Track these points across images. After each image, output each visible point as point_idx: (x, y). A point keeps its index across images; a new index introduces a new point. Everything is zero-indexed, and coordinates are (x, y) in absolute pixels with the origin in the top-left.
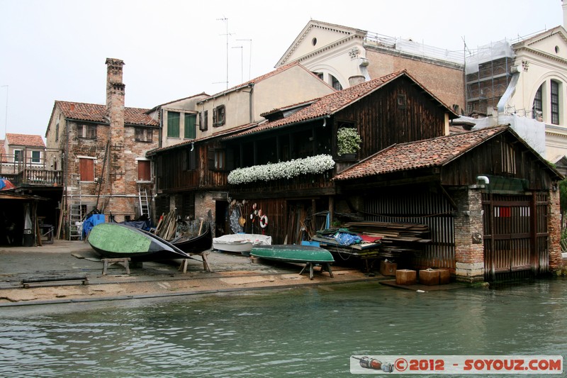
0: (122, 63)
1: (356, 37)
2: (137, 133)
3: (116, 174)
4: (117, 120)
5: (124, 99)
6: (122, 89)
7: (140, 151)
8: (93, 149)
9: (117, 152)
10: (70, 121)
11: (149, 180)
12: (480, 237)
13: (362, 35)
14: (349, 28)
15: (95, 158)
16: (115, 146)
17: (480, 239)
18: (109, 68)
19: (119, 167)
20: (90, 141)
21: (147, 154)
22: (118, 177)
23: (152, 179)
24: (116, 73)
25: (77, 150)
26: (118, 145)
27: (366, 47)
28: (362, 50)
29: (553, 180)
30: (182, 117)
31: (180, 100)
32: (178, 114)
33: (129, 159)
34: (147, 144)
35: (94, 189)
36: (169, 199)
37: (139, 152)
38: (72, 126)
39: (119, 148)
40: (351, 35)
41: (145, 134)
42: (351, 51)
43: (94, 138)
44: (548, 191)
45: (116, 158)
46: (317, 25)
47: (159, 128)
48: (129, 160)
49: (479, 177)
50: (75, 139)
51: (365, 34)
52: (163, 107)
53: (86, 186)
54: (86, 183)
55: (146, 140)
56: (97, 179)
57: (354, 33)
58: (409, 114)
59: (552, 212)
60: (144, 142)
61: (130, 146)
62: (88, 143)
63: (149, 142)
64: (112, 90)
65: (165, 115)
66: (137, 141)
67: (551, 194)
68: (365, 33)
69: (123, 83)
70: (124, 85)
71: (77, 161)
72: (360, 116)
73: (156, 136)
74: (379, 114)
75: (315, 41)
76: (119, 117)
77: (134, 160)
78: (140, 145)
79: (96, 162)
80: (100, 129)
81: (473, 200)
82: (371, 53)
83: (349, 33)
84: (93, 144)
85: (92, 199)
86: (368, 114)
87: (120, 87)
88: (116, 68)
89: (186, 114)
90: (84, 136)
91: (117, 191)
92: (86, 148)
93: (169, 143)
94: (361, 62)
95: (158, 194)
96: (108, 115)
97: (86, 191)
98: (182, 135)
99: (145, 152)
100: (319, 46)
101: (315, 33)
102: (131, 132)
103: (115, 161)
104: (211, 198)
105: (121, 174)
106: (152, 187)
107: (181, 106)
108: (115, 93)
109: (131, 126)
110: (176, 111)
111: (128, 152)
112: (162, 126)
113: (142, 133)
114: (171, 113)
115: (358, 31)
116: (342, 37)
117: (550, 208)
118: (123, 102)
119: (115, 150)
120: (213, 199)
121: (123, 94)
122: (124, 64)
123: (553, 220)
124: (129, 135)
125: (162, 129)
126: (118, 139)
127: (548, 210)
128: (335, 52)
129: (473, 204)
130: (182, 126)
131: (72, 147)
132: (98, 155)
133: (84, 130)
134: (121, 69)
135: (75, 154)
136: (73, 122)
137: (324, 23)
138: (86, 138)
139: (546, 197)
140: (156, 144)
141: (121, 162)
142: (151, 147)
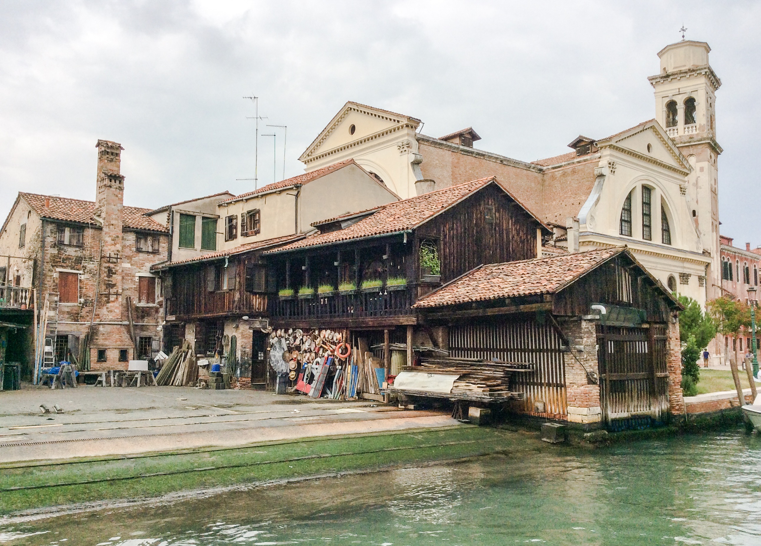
0: (120, 148)
1: (407, 126)
2: (138, 240)
3: (109, 294)
4: (113, 222)
5: (122, 195)
6: (120, 182)
7: (143, 265)
8: (79, 260)
9: (112, 265)
10: (47, 221)
11: (154, 302)
12: (595, 376)
13: (414, 124)
14: (398, 115)
15: (81, 272)
16: (110, 257)
17: (596, 379)
18: (102, 153)
19: (114, 285)
20: (74, 249)
21: (151, 269)
22: (112, 298)
23: (157, 301)
24: (111, 161)
25: (55, 262)
26: (113, 255)
27: (418, 140)
28: (415, 143)
29: (672, 310)
30: (199, 222)
31: (196, 200)
32: (194, 217)
33: (127, 275)
34: (152, 256)
35: (78, 314)
36: (184, 327)
37: (140, 266)
38: (50, 228)
39: (115, 260)
40: (401, 124)
41: (149, 242)
42: (400, 144)
43: (81, 246)
44: (665, 323)
45: (110, 272)
46: (356, 108)
47: (168, 235)
49: (594, 307)
50: (54, 246)
51: (418, 123)
52: (173, 208)
53: (67, 310)
54: (66, 306)
55: (150, 250)
56: (82, 300)
57: (405, 122)
58: (497, 228)
59: (672, 348)
60: (148, 252)
61: (129, 258)
62: (72, 252)
63: (155, 252)
64: (107, 182)
65: (177, 217)
66: (139, 250)
67: (670, 326)
68: (418, 121)
69: (122, 173)
70: (123, 177)
71: (56, 275)
72: (444, 231)
73: (163, 245)
74: (465, 229)
75: (353, 129)
76: (116, 219)
77: (134, 276)
78: (142, 256)
79: (83, 277)
80: (89, 233)
81: (587, 332)
82: (425, 147)
83: (398, 121)
84: (79, 254)
85: (74, 327)
86: (453, 229)
87: (117, 178)
88: (112, 154)
89: (204, 218)
90: (66, 242)
91: (111, 317)
92: (68, 258)
93: (181, 254)
94: (412, 158)
95: (167, 322)
96: (99, 216)
97: (67, 316)
98: (197, 244)
99: (148, 265)
100: (358, 135)
101: (353, 118)
102: (131, 238)
103: (109, 276)
104: (248, 327)
105: (117, 294)
106: (157, 311)
107: (197, 207)
108: (110, 187)
109: (131, 231)
110: (191, 213)
111: (126, 265)
112: (172, 232)
113: (146, 240)
114: (184, 216)
115: (410, 118)
116: (390, 125)
117: (669, 344)
118: (121, 200)
119: (109, 262)
120: (250, 328)
121: (121, 189)
122: (122, 148)
123: (673, 358)
124: (128, 243)
125: (172, 236)
126: (113, 248)
127: (668, 346)
128: (379, 144)
129: (588, 337)
130: (197, 234)
131: (49, 256)
132: (85, 267)
133: (67, 232)
134: (117, 155)
135: (53, 266)
136: (52, 223)
137: (366, 107)
138: (70, 245)
139: (664, 331)
140: (164, 255)
141: (116, 278)
142: (157, 260)
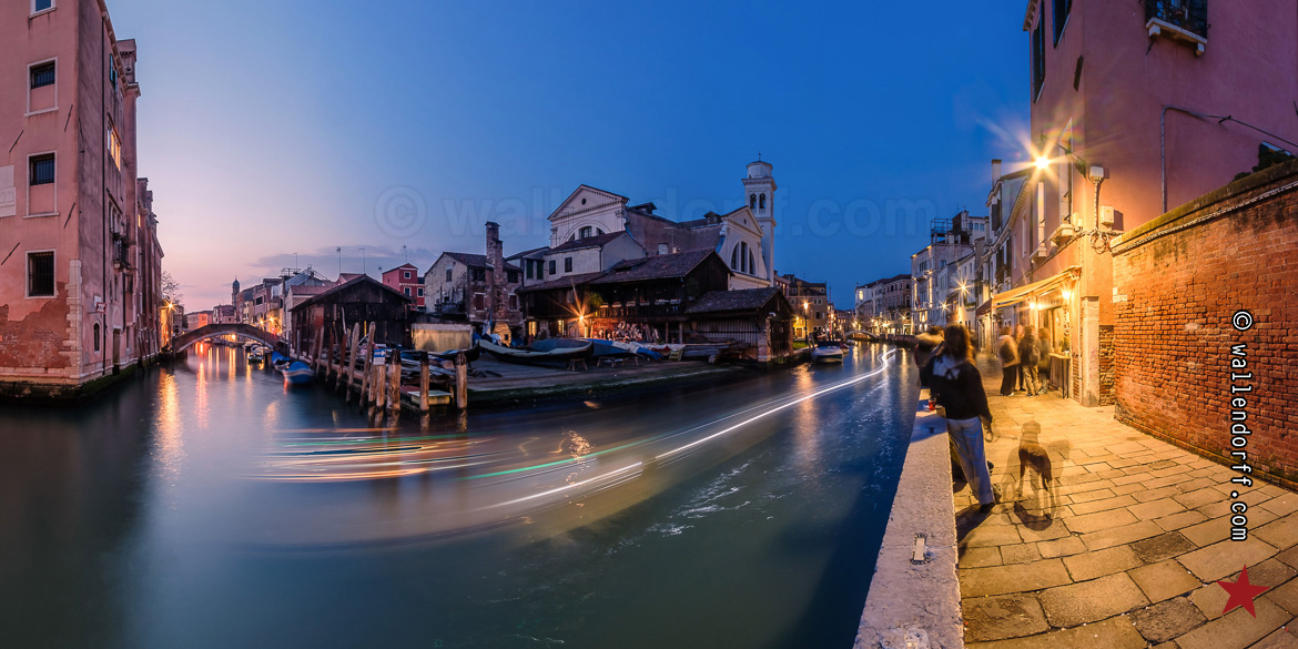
1: (621, 201)
2: (509, 275)
3: (498, 305)
4: (498, 266)
5: (501, 251)
6: (499, 244)
8: (484, 288)
9: (498, 290)
10: (471, 268)
12: (770, 342)
14: (617, 195)
15: (485, 294)
16: (497, 285)
18: (489, 229)
19: (500, 301)
21: (515, 291)
24: (494, 232)
25: (476, 288)
26: (499, 284)
27: (627, 209)
28: (626, 211)
30: (535, 264)
31: (534, 251)
32: (533, 260)
34: (515, 284)
35: (484, 316)
37: (510, 290)
38: (472, 271)
39: (500, 287)
41: (514, 276)
42: (617, 212)
43: (484, 280)
45: (499, 294)
46: (587, 188)
47: (521, 271)
48: (506, 295)
49: (770, 314)
50: (473, 280)
51: (628, 200)
52: (523, 255)
54: (479, 312)
55: (514, 280)
56: (486, 309)
57: (620, 199)
58: (714, 274)
60: (513, 282)
61: (506, 285)
62: (480, 283)
63: (517, 282)
64: (494, 244)
65: (525, 260)
66: (510, 281)
69: (500, 239)
70: (501, 241)
71: (474, 296)
73: (520, 278)
76: (499, 264)
77: (508, 295)
78: (511, 284)
79: (486, 296)
80: (487, 272)
82: (631, 213)
84: (484, 284)
87: (498, 242)
88: (494, 228)
89: (538, 261)
90: (478, 278)
91: (500, 317)
92: (479, 287)
93: (528, 283)
94: (625, 222)
96: (489, 263)
97: (480, 318)
98: (535, 277)
99: (514, 289)
102: (506, 274)
103: (497, 296)
105: (502, 305)
106: (519, 314)
107: (534, 255)
108: (495, 247)
109: (505, 270)
110: (531, 258)
111: (504, 289)
112: (523, 269)
113: (512, 275)
114: (528, 260)
115: (624, 198)
118: (501, 253)
119: (497, 288)
121: (500, 247)
122: (498, 225)
124: (505, 277)
125: (523, 272)
126: (498, 280)
130: (535, 271)
131: (470, 286)
132: (487, 291)
133: (478, 273)
134: (496, 229)
135: (472, 291)
136: (473, 268)
137: (594, 188)
138: (479, 280)
140: (520, 283)
141: (502, 296)
142: (517, 286)
